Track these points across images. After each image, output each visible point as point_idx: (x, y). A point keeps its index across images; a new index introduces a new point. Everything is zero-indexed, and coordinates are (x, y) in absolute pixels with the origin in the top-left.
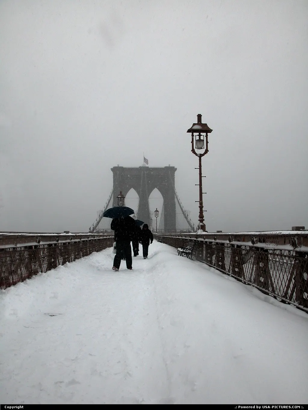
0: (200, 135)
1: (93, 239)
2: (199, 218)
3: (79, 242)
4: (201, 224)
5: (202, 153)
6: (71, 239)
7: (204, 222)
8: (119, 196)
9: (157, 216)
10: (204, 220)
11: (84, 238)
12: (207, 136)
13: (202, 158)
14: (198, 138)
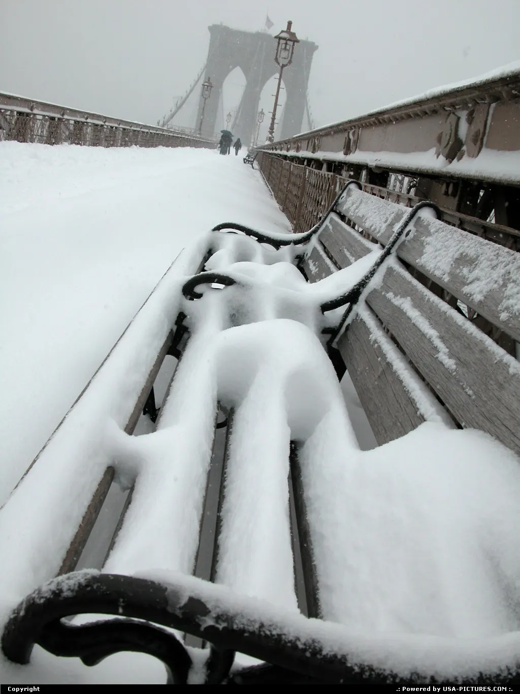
0: (286, 44)
1: (161, 133)
2: (269, 130)
3: (147, 132)
4: (270, 136)
5: (285, 63)
6: (141, 128)
7: (273, 134)
8: (206, 84)
9: (260, 121)
10: (274, 132)
11: (153, 130)
12: (294, 45)
13: (284, 68)
14: (283, 46)
